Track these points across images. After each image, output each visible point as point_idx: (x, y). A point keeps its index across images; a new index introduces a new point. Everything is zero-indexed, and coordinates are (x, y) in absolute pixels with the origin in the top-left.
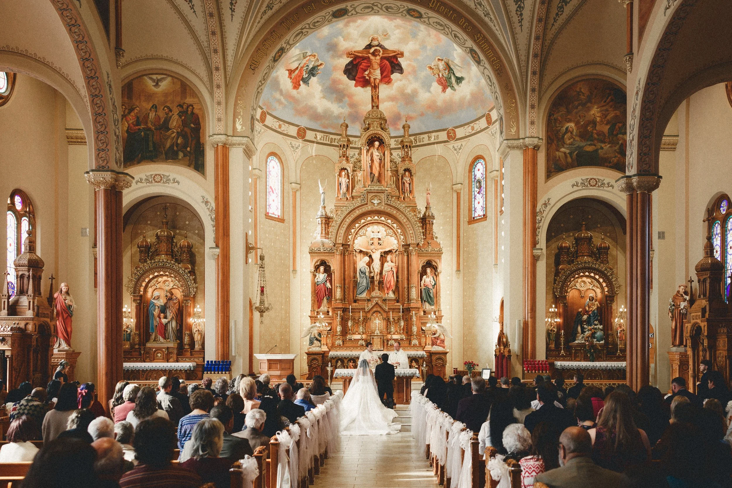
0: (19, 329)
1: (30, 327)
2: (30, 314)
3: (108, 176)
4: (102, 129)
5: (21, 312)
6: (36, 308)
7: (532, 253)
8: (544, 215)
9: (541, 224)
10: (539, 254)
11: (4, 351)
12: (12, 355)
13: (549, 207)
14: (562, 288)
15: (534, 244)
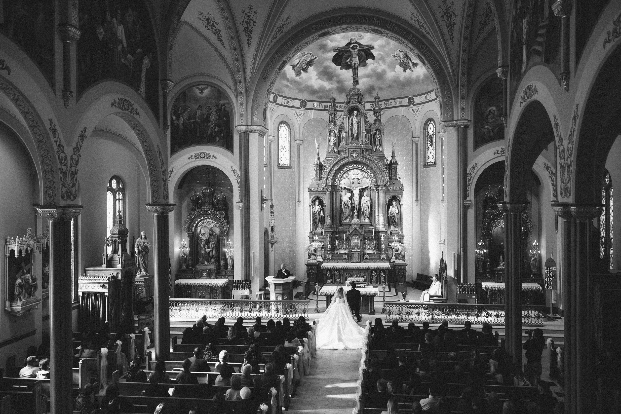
0: (114, 277)
1: (120, 277)
2: (119, 267)
3: (159, 208)
4: (155, 179)
5: (114, 265)
6: (123, 262)
7: (463, 204)
8: (473, 175)
9: (470, 182)
10: (469, 204)
11: (104, 293)
12: (109, 295)
13: (476, 169)
14: (487, 228)
15: (465, 196)
